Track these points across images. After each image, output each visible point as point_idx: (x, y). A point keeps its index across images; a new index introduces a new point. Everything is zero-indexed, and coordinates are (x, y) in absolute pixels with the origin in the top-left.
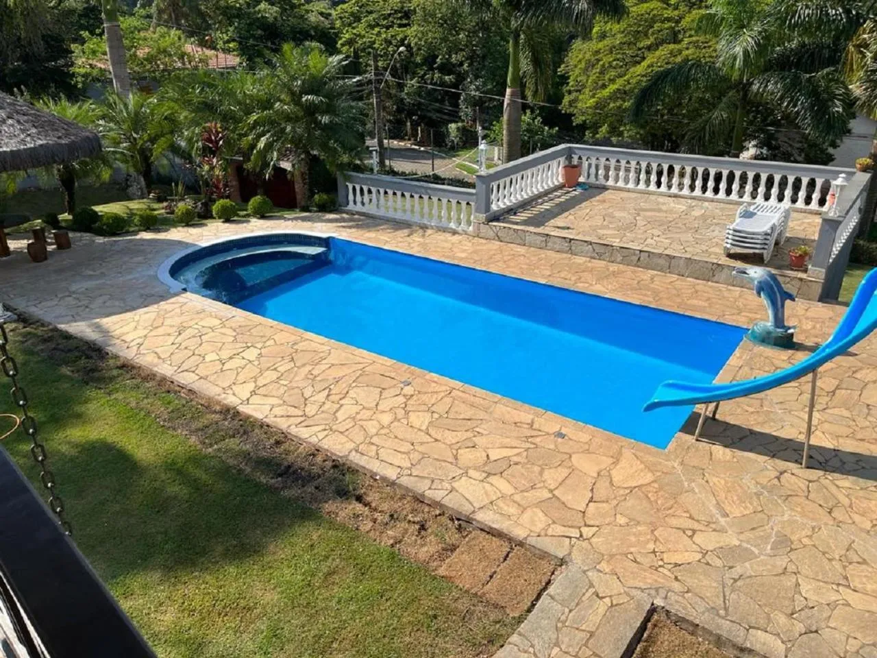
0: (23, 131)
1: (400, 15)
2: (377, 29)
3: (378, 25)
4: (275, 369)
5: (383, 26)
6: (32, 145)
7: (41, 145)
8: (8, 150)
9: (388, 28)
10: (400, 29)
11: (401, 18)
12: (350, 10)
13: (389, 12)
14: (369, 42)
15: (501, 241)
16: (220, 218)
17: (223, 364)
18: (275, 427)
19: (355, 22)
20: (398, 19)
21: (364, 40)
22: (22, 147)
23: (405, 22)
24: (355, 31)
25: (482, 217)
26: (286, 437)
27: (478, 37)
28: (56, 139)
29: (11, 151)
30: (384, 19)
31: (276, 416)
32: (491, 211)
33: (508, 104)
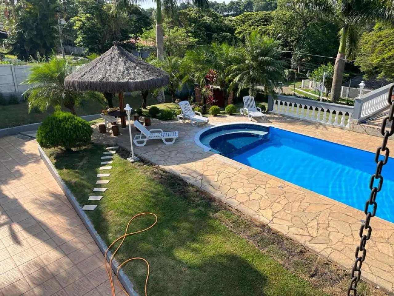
0: (144, 72)
1: (263, 20)
2: (253, 27)
3: (253, 25)
4: (279, 202)
5: (255, 26)
6: (148, 79)
7: (151, 79)
8: (138, 81)
9: (258, 26)
10: (264, 27)
11: (264, 22)
12: (240, 19)
13: (259, 19)
14: (249, 32)
15: (369, 135)
16: (213, 114)
17: (249, 196)
18: (296, 241)
19: (242, 24)
20: (262, 22)
21: (246, 31)
22: (144, 80)
23: (266, 23)
24: (242, 28)
25: (356, 121)
26: (305, 249)
27: (303, 29)
28: (156, 77)
29: (140, 82)
30: (256, 22)
31: (293, 234)
32: (361, 118)
33: (338, 61)
